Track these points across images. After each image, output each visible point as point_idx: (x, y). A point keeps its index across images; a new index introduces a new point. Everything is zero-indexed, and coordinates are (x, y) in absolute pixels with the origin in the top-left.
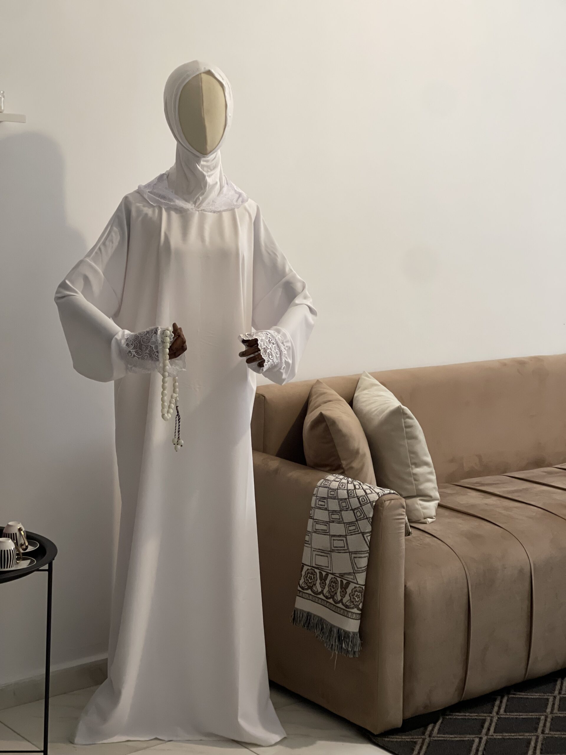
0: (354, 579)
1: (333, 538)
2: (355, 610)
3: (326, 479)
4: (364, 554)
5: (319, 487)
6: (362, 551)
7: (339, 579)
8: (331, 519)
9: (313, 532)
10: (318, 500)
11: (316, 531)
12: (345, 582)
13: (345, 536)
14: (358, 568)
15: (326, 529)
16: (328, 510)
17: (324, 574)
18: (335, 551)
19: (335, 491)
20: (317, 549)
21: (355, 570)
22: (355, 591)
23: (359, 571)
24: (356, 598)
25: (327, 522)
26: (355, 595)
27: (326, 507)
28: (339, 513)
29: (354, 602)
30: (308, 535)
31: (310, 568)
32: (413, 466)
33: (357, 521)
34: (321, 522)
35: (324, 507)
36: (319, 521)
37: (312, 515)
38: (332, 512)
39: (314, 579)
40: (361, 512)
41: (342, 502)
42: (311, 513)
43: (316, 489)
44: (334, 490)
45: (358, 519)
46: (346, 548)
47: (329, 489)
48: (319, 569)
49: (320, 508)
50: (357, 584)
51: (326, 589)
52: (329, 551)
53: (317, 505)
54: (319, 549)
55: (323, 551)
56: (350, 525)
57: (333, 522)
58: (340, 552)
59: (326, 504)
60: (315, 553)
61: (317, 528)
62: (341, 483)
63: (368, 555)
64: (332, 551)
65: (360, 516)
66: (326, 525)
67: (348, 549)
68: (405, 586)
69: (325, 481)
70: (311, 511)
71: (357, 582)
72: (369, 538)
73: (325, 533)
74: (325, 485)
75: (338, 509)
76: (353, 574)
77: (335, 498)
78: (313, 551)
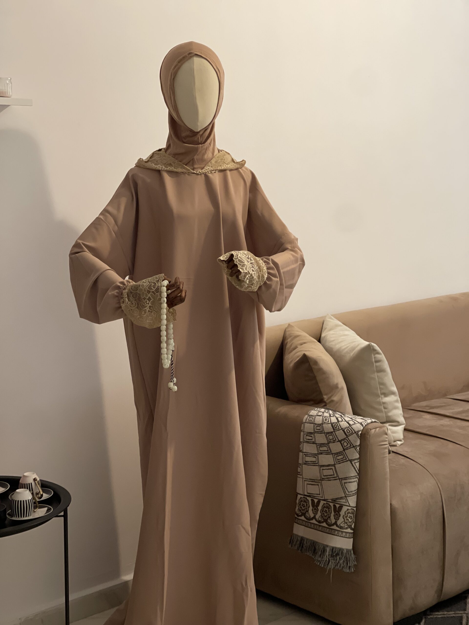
0: (346, 503)
1: (322, 468)
2: (349, 530)
3: (310, 414)
4: (353, 479)
5: (304, 423)
6: (351, 477)
7: (332, 504)
8: (320, 452)
9: (303, 463)
10: (305, 435)
11: (306, 463)
12: (338, 506)
13: (334, 465)
14: (349, 492)
15: (315, 461)
16: (316, 444)
17: (316, 501)
18: (325, 479)
19: (321, 426)
20: (307, 479)
21: (346, 494)
22: (348, 513)
23: (350, 494)
24: (349, 519)
25: (315, 454)
26: (348, 517)
27: (313, 440)
28: (327, 445)
29: (348, 523)
30: (300, 467)
31: (302, 496)
32: (383, 396)
33: (344, 450)
34: (309, 455)
35: (312, 441)
36: (308, 454)
37: (301, 449)
38: (320, 445)
39: (307, 506)
40: (347, 442)
41: (329, 436)
42: (300, 447)
43: (303, 425)
44: (319, 425)
45: (345, 449)
46: (335, 475)
47: (315, 425)
48: (311, 497)
49: (308, 442)
50: (350, 506)
51: (319, 514)
52: (320, 480)
53: (305, 440)
54: (310, 479)
55: (313, 481)
56: (338, 455)
57: (321, 453)
58: (330, 480)
59: (313, 438)
60: (306, 483)
61: (306, 460)
62: (324, 417)
63: (357, 479)
64: (322, 479)
65: (346, 446)
66: (315, 457)
67: (338, 476)
68: (391, 504)
69: (309, 417)
70: (300, 445)
71: (349, 505)
72: (358, 464)
73: (314, 464)
74: (310, 421)
75: (325, 441)
76: (345, 498)
77: (321, 432)
78: (305, 481)
